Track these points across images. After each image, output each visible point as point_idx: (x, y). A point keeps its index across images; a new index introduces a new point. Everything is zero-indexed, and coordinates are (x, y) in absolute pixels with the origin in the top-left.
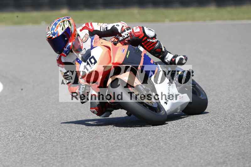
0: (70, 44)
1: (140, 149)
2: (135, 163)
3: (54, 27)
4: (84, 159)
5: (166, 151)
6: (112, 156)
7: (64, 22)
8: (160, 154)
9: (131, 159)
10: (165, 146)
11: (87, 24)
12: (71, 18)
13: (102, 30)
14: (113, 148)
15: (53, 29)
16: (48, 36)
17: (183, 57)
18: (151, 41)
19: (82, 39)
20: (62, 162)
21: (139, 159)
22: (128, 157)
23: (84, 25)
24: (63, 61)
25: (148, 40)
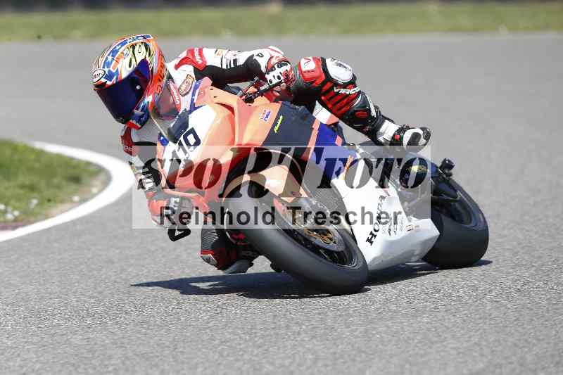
0: (149, 99)
1: (440, 318)
2: (429, 350)
3: (110, 58)
4: (314, 341)
5: (498, 324)
6: (377, 333)
7: (134, 47)
8: (484, 329)
9: (420, 342)
10: (495, 314)
11: (192, 52)
12: (152, 38)
13: (224, 67)
14: (379, 317)
15: (107, 64)
16: (95, 80)
17: (421, 132)
18: (343, 91)
19: (180, 88)
20: (266, 347)
21: (436, 342)
22: (411, 336)
23: (184, 54)
24: (135, 139)
25: (336, 90)
